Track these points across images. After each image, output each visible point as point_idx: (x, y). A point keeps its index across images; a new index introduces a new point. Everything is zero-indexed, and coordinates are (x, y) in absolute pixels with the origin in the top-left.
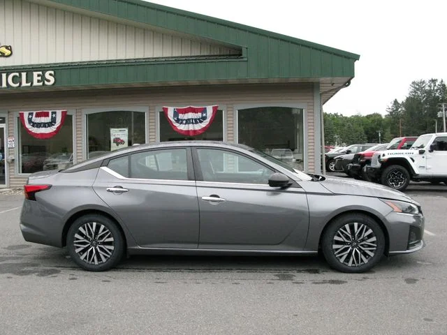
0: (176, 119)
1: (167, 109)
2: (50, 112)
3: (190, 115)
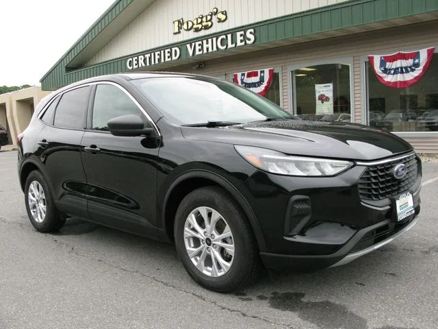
0: (383, 69)
1: (373, 58)
2: (259, 71)
3: (398, 64)
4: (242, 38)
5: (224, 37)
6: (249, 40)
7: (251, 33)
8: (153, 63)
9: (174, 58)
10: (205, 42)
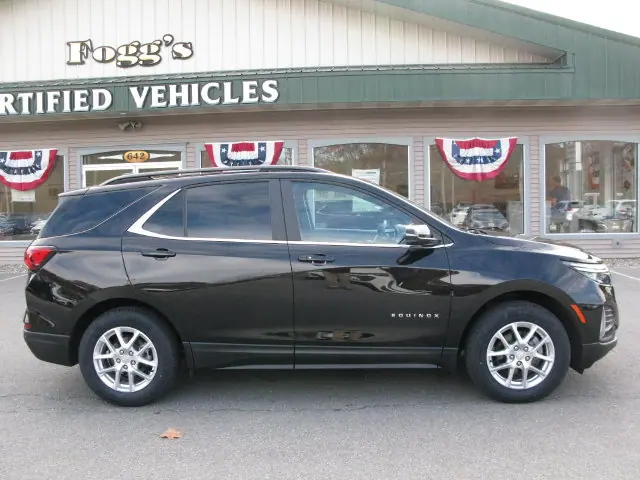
0: (456, 156)
1: (442, 141)
2: (256, 143)
3: (477, 151)
4: (254, 91)
5: (217, 85)
6: (268, 95)
7: (271, 86)
8: (40, 109)
9: (96, 106)
10: (173, 88)
